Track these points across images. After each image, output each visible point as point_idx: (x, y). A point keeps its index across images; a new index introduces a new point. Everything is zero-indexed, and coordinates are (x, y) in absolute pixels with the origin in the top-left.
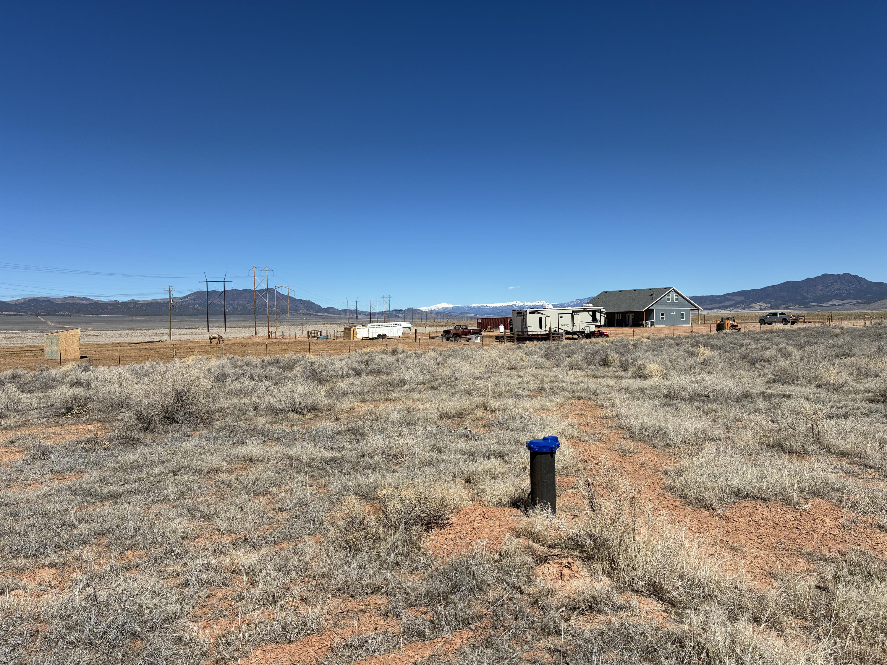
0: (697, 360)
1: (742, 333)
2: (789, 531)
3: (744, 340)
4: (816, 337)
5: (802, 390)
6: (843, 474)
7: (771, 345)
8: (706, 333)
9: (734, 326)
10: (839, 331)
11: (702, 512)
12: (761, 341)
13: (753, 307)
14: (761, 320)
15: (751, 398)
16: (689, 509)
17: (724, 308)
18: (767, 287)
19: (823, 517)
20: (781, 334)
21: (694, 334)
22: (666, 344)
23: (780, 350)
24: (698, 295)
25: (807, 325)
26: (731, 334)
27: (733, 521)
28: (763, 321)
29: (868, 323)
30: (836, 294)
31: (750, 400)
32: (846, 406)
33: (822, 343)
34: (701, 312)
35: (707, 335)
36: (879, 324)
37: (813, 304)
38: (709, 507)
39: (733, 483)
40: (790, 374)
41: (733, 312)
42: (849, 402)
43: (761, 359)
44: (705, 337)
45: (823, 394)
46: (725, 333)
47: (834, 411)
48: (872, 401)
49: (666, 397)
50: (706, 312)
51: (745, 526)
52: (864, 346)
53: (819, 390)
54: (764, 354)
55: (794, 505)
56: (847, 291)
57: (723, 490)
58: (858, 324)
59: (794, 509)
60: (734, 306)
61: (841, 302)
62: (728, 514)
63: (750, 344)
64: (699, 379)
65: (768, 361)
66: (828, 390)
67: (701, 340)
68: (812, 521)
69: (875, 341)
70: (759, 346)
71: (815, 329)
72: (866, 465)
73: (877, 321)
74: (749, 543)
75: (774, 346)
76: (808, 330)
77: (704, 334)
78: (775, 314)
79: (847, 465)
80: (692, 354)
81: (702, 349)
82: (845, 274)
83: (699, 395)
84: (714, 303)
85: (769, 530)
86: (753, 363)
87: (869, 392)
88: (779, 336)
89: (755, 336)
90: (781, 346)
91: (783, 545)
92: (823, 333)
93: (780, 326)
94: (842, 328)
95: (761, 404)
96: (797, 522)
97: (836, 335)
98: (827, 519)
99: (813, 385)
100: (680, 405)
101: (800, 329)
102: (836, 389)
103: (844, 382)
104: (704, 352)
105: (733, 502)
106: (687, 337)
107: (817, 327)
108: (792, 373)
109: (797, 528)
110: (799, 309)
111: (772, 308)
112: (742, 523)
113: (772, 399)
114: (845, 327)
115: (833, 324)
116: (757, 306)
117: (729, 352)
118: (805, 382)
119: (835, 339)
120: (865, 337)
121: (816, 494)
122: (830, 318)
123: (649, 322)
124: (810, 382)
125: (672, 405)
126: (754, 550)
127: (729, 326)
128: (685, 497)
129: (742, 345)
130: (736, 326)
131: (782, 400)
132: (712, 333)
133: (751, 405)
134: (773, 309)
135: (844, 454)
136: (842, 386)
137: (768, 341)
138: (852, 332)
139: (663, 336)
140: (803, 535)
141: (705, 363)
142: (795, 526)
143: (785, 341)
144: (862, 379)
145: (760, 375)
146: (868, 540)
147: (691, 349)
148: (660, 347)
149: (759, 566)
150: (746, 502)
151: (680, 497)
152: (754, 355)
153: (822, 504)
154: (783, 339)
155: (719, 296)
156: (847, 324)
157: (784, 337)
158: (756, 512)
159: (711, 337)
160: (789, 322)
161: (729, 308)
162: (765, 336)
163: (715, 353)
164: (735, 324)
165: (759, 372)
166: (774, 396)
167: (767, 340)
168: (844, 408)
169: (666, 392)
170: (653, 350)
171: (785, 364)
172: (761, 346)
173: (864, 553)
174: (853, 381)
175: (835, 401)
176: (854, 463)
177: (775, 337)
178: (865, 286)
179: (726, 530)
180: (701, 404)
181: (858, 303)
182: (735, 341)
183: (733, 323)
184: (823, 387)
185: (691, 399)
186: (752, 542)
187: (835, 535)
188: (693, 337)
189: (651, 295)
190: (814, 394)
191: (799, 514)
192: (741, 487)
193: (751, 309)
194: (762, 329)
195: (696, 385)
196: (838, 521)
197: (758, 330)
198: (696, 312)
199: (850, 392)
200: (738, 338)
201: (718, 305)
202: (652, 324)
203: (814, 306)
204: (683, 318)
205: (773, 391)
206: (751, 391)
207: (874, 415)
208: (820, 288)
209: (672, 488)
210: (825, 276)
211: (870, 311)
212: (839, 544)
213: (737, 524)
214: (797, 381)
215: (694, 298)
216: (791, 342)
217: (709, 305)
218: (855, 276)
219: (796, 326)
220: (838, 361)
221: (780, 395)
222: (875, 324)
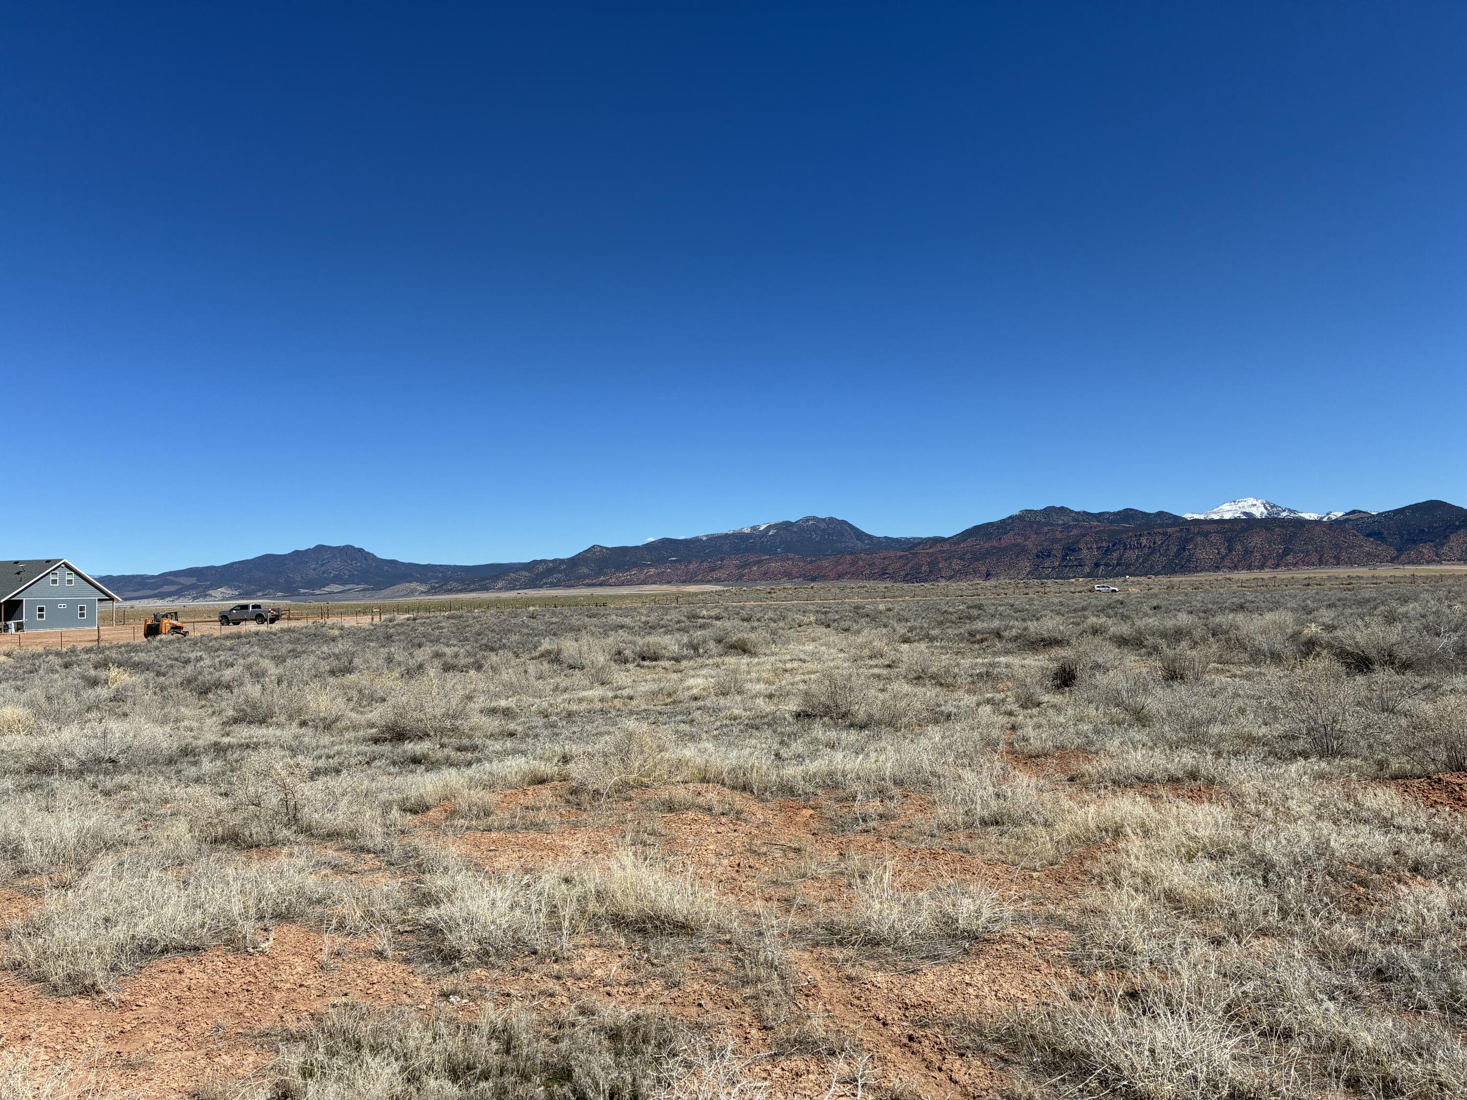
0: (103, 692)
1: (190, 640)
2: (235, 998)
3: (192, 651)
4: (305, 643)
5: (278, 732)
6: (328, 871)
7: (235, 659)
8: (125, 642)
9: (176, 629)
10: (336, 632)
11: (75, 1003)
12: (220, 653)
13: (211, 596)
14: (222, 617)
15: (195, 756)
16: (49, 1002)
17: (162, 596)
18: (233, 563)
19: (291, 958)
20: (254, 640)
21: (102, 644)
22: (44, 666)
23: (249, 667)
24: (115, 574)
25: (293, 624)
26: (171, 642)
27: (134, 1008)
28: (225, 619)
29: (377, 619)
30: (335, 576)
31: (192, 759)
32: (339, 753)
33: (313, 652)
34: (118, 604)
35: (128, 645)
36: (391, 621)
37: (302, 591)
38: (89, 990)
39: (141, 929)
40: (260, 707)
41: (177, 603)
42: (344, 746)
43: (218, 685)
44: (123, 649)
45: (308, 737)
46: (161, 641)
47: (321, 763)
48: (376, 741)
49: (30, 770)
50: (128, 604)
51: (156, 1010)
52: (369, 655)
53: (303, 730)
54: (222, 676)
55: (246, 947)
56: (350, 571)
57: (121, 948)
58: (363, 621)
59: (245, 955)
60: (179, 593)
61: (341, 588)
62: (125, 996)
63: (201, 659)
64: (99, 730)
65: (228, 687)
66: (316, 728)
67: (114, 656)
68: (273, 971)
69: (384, 646)
70: (217, 660)
71: (304, 630)
72: (363, 849)
73: (387, 616)
74: (160, 1045)
75: (241, 661)
76: (294, 631)
77: (121, 643)
78: (245, 607)
79: (336, 854)
80: (94, 683)
81: (114, 672)
82: (348, 546)
83: (98, 761)
84: (142, 589)
85: (199, 1007)
86: (204, 692)
87: (373, 726)
88: (249, 643)
89: (211, 644)
90: (251, 660)
91: (221, 1031)
92: (317, 636)
93: (252, 626)
94: (342, 628)
95: (207, 766)
96: (249, 978)
97: (334, 639)
98: (297, 960)
99: (294, 724)
100: (57, 784)
101: (283, 631)
102: (328, 725)
103: (339, 713)
104: (119, 677)
105: (138, 967)
106: (88, 651)
107: (306, 627)
108: (265, 706)
109: (248, 991)
110: (284, 598)
111: (241, 596)
112: (151, 1008)
113: (229, 753)
114: (346, 625)
115: (330, 621)
116: (217, 593)
117: (164, 675)
118: (283, 719)
119: (332, 644)
120: (372, 641)
121: (283, 916)
122: (325, 613)
123: (12, 624)
124: (291, 718)
125: (40, 786)
126: (170, 1056)
127: (168, 627)
128: (41, 978)
129: (187, 661)
130: (180, 628)
131: (245, 754)
132: (137, 642)
133: (193, 769)
134: (243, 599)
135: (333, 835)
136: (337, 720)
137: (230, 653)
138: (355, 634)
139: (40, 649)
140: (257, 1000)
141: (118, 698)
142: (244, 987)
143: (259, 651)
144: (364, 707)
145: (214, 713)
146: (359, 981)
147: (93, 673)
148: (31, 672)
149: (175, 1085)
150: (163, 963)
151: (33, 981)
152: (206, 678)
153: (292, 933)
154: (256, 648)
155: (153, 577)
156: (349, 622)
157: (258, 645)
158: (178, 977)
159: (135, 649)
160: (266, 620)
161: (170, 596)
162: (228, 643)
163: (137, 679)
164: (179, 624)
165: (212, 706)
166: (232, 748)
167: (231, 650)
168: (337, 757)
169: (30, 760)
170: (15, 679)
171: (253, 690)
172: (220, 662)
173: (353, 1007)
174: (352, 710)
175: (325, 747)
176: (345, 849)
177: (244, 644)
178: (374, 565)
179: (120, 1029)
180: (101, 777)
181: (364, 590)
182: (176, 655)
183: (175, 622)
184: (310, 723)
185: (80, 772)
186: (167, 1041)
187: (308, 987)
188: (101, 650)
189: (18, 573)
190: (296, 737)
191: (253, 962)
192: (155, 934)
193: (208, 598)
194: (223, 632)
195: (94, 743)
196: (313, 959)
197: (217, 634)
198: (109, 604)
199: (347, 729)
200: (183, 649)
201: (151, 592)
202: (19, 627)
203: (304, 594)
204: (82, 615)
205: (232, 740)
206: (194, 743)
207: (377, 763)
208: (314, 566)
209: (17, 966)
210: (320, 549)
211: (379, 602)
212: (315, 1000)
213: (141, 1011)
214: (272, 718)
215: (103, 580)
216: (267, 652)
217: (134, 591)
218: (361, 550)
219: (277, 626)
220: (331, 680)
221: (242, 745)
222: (385, 621)
